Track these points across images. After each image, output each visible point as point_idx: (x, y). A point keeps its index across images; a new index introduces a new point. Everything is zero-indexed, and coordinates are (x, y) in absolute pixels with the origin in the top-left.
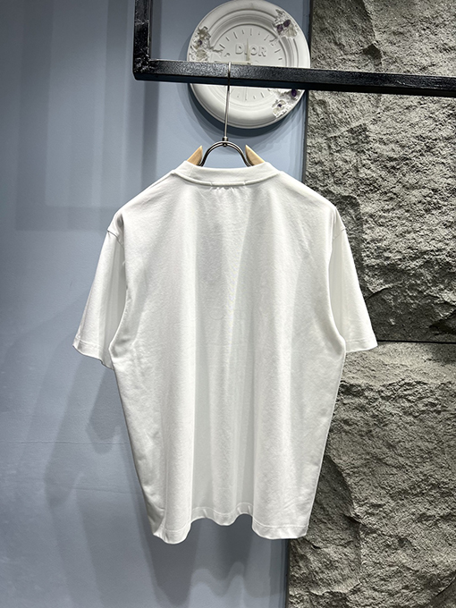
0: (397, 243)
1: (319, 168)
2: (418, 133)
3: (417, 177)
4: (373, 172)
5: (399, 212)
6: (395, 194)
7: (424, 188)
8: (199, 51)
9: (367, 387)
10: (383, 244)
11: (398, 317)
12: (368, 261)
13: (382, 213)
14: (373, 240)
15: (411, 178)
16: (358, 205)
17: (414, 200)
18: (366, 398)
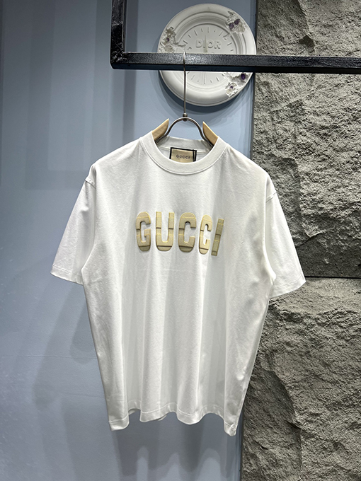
0: (329, 196)
1: (264, 136)
2: (346, 106)
3: (346, 142)
4: (308, 138)
5: (330, 171)
6: (327, 156)
7: (352, 150)
8: (167, 46)
9: (306, 315)
10: (317, 197)
11: (331, 257)
12: (305, 211)
13: (316, 172)
14: (308, 194)
15: (340, 143)
16: (296, 165)
17: (343, 160)
18: (305, 324)
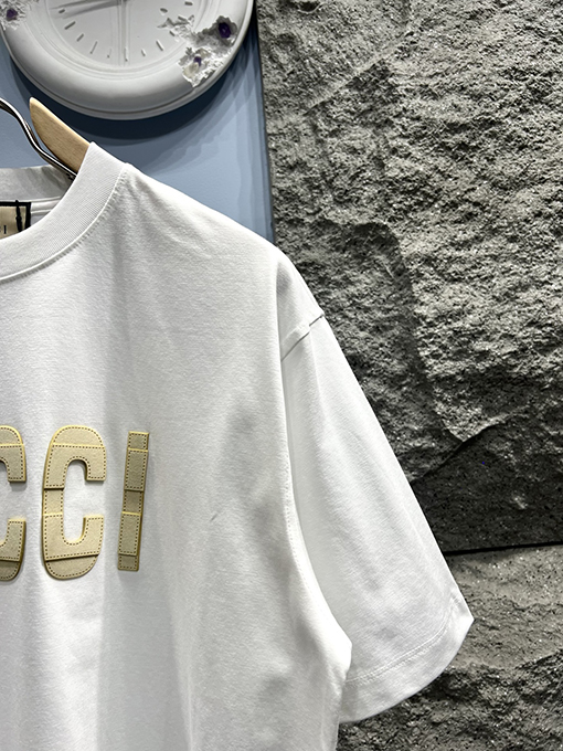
0: (499, 316)
1: (298, 176)
2: (508, 64)
3: (523, 160)
4: (417, 162)
5: (492, 244)
6: (476, 204)
7: (543, 181)
9: (486, 677)
10: (467, 323)
11: (530, 491)
12: (437, 368)
13: (452, 252)
14: (441, 317)
15: (507, 165)
16: (393, 241)
17: (524, 211)
18: (487, 704)
